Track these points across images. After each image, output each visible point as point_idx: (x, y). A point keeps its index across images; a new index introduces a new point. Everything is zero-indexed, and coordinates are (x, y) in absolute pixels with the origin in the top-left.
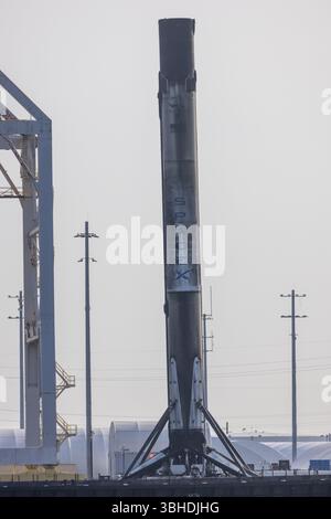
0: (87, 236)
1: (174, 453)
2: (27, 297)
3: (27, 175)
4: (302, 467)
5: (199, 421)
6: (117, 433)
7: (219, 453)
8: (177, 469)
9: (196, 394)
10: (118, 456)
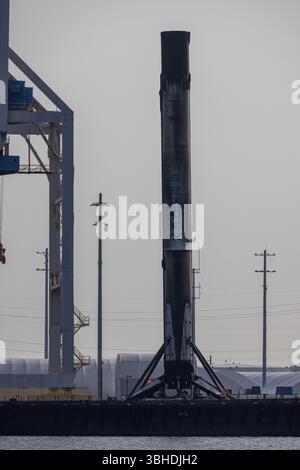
0: (100, 205)
1: (167, 380)
2: (52, 253)
4: (270, 392)
5: (188, 354)
6: (123, 363)
7: (205, 381)
8: (171, 393)
10: (123, 382)
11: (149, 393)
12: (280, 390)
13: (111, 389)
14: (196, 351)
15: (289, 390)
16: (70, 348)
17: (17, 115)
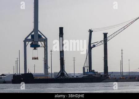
0: (51, 51)
1: (61, 75)
2: (45, 58)
3: (45, 45)
4: (75, 77)
5: (64, 72)
6: (55, 73)
7: (66, 75)
8: (61, 77)
9: (63, 69)
10: (55, 76)
11: (58, 77)
12: (77, 77)
13: (53, 77)
14: (65, 71)
15: (78, 76)
16: (47, 71)
17: (39, 39)
